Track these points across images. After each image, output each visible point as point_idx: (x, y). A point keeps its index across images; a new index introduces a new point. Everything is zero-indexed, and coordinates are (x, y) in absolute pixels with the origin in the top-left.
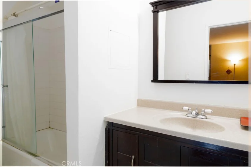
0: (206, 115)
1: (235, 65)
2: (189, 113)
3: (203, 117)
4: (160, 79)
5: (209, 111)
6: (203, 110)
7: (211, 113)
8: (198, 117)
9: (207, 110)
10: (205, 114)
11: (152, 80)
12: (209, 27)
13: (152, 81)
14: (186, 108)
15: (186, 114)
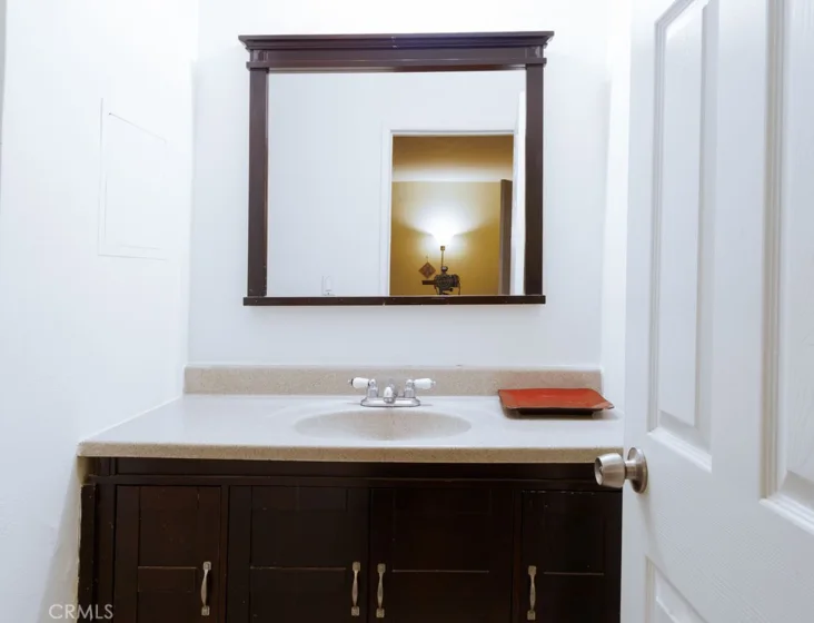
0: (418, 398)
1: (442, 248)
2: (371, 397)
3: (409, 402)
4: (271, 293)
5: (425, 382)
6: (410, 381)
7: (429, 387)
8: (397, 402)
9: (418, 382)
10: (416, 392)
11: (245, 299)
12: (392, 131)
13: (247, 302)
14: (360, 381)
15: (363, 401)
